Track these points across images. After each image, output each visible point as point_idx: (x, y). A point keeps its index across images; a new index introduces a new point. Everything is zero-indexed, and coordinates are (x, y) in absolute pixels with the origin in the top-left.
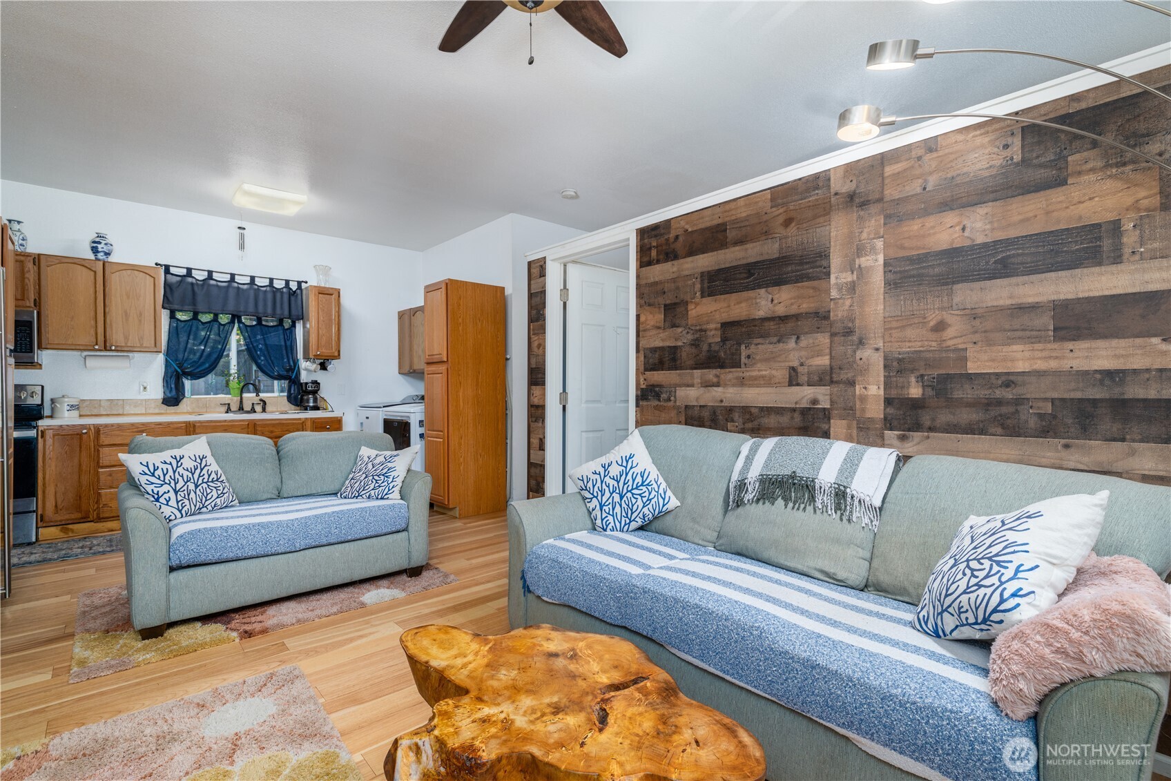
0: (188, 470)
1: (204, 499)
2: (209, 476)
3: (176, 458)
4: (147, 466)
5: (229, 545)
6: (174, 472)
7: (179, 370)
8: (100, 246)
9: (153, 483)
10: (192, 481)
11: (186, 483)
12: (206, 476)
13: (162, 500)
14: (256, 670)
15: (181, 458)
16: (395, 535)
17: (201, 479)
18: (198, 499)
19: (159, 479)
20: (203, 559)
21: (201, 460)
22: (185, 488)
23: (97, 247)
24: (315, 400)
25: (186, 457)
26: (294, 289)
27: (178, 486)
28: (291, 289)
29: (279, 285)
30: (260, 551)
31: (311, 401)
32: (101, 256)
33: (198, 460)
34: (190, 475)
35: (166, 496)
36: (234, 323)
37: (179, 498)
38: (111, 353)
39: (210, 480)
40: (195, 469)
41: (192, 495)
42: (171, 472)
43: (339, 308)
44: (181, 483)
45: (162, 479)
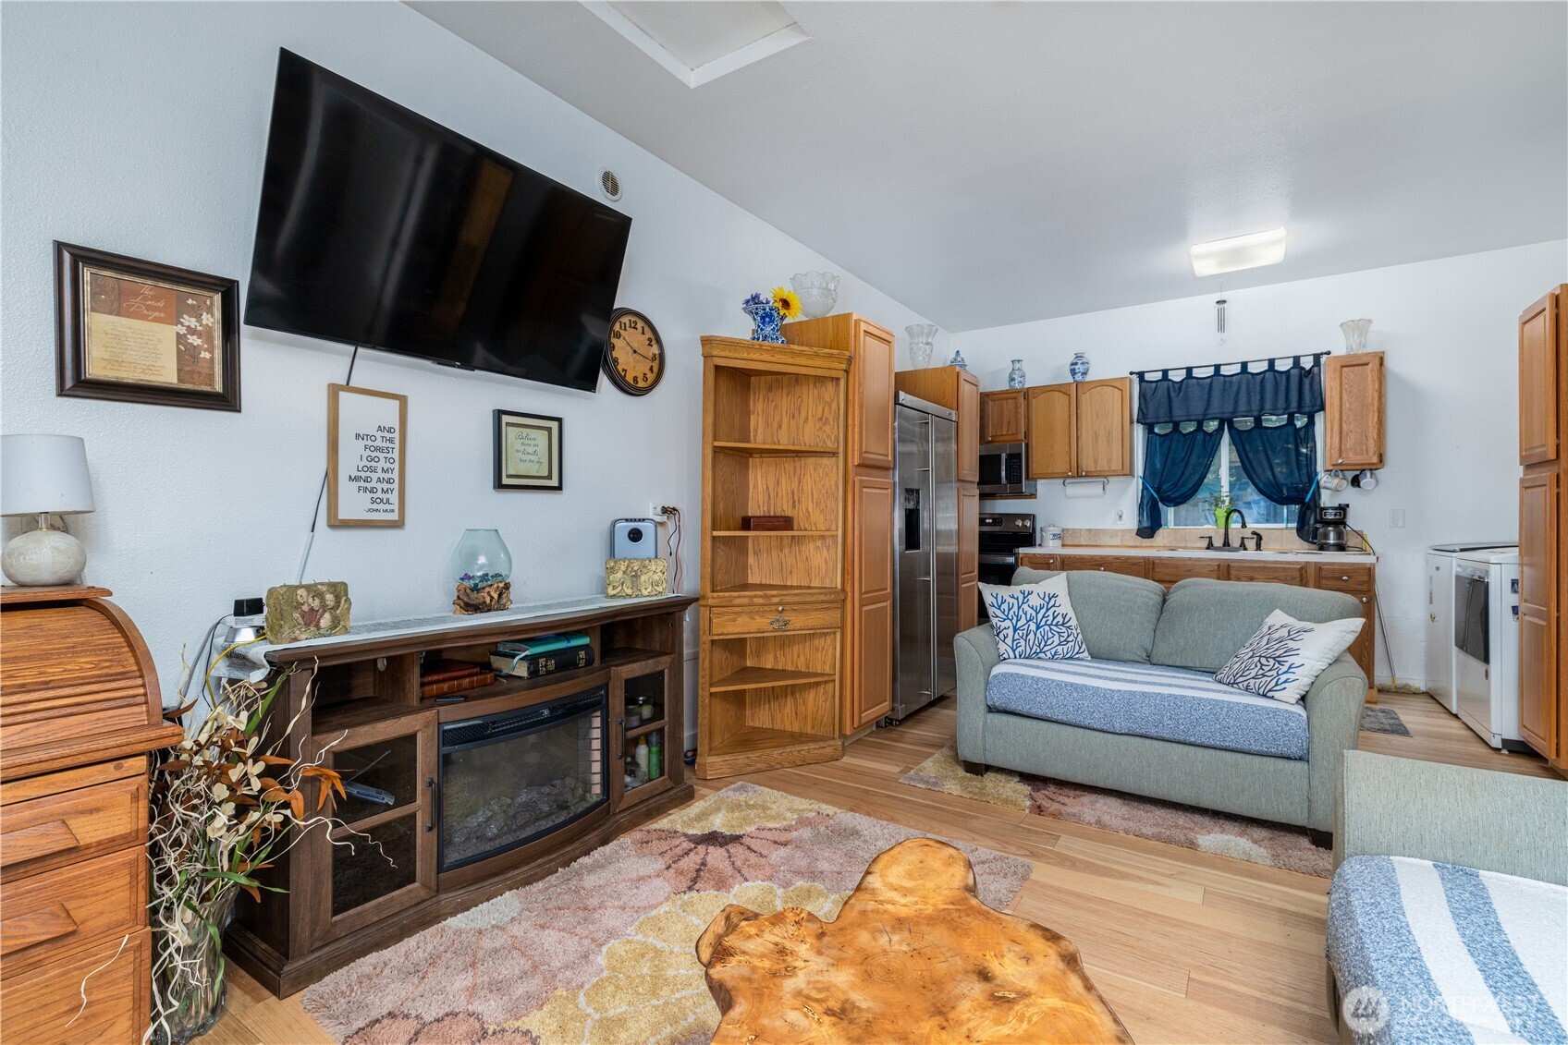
0: (1032, 608)
1: (1043, 643)
2: (1054, 618)
3: (1024, 594)
4: (996, 598)
5: (1038, 699)
6: (1019, 608)
7: (1156, 496)
8: (1077, 367)
9: (997, 617)
10: (1035, 621)
11: (1028, 622)
12: (1051, 618)
13: (1001, 636)
14: (1005, 847)
15: (1029, 594)
16: (1281, 763)
17: (1044, 620)
18: (1036, 642)
19: (1003, 613)
20: (1012, 706)
21: (1050, 599)
22: (1026, 627)
23: (1074, 369)
24: (1340, 535)
25: (1035, 594)
26: (1308, 367)
27: (1019, 624)
28: (1303, 369)
29: (1283, 366)
30: (1071, 718)
31: (1332, 535)
32: (1079, 377)
33: (1047, 599)
34: (1034, 614)
35: (1005, 632)
36: (1223, 430)
37: (1016, 637)
38: (1083, 480)
39: (1054, 623)
40: (1041, 608)
41: (1031, 636)
42: (1015, 608)
43: (1381, 383)
44: (1023, 621)
45: (1006, 613)
